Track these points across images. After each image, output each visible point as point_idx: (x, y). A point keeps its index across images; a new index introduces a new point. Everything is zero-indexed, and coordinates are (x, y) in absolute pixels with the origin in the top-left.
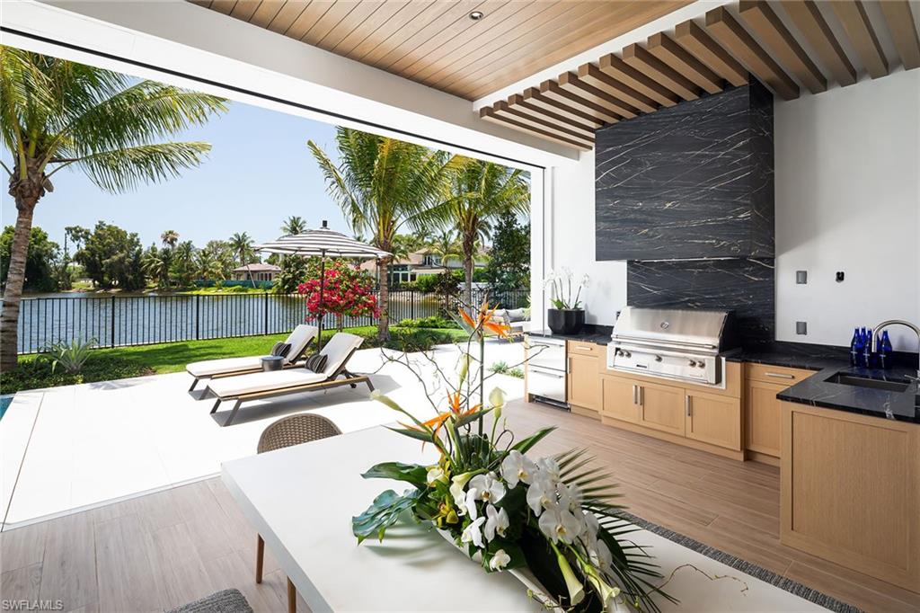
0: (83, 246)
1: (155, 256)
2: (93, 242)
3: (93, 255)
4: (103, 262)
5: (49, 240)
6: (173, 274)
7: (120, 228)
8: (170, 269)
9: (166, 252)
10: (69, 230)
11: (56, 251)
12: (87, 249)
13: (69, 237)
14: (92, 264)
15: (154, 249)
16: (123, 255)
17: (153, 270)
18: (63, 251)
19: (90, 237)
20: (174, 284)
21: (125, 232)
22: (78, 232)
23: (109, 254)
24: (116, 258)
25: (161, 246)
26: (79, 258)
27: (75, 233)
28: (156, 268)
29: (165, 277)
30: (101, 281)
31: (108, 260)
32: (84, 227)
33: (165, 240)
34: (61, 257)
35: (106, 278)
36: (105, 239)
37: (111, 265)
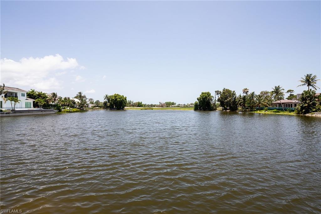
0: (219, 96)
1: (241, 98)
2: (222, 95)
3: (222, 99)
4: (225, 101)
5: (211, 95)
6: (247, 105)
7: (229, 89)
8: (246, 103)
9: (245, 97)
10: (216, 92)
11: (213, 98)
12: (220, 97)
13: (216, 93)
14: (222, 102)
15: (240, 96)
16: (230, 98)
17: (240, 103)
18: (214, 98)
19: (221, 93)
20: (247, 108)
21: (231, 91)
22: (218, 92)
23: (226, 98)
24: (228, 99)
25: (242, 95)
26: (219, 100)
27: (217, 92)
28: (241, 103)
29: (244, 106)
30: (224, 107)
31: (226, 101)
32: (220, 91)
33: (244, 92)
34: (214, 100)
35: (226, 107)
36: (225, 93)
37: (227, 102)
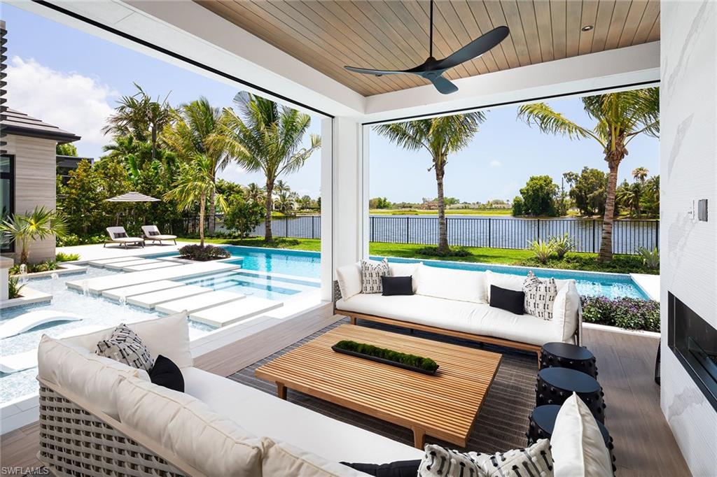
0: (574, 186)
1: (627, 190)
2: (580, 182)
3: (580, 191)
4: (588, 196)
5: (553, 183)
6: (644, 204)
8: (641, 200)
9: (637, 186)
10: (565, 175)
11: (557, 190)
12: (576, 187)
13: (565, 180)
14: (580, 199)
15: (626, 184)
16: (602, 190)
17: (625, 201)
18: (561, 190)
19: (578, 179)
20: (644, 212)
21: (603, 173)
22: (570, 176)
23: (591, 190)
24: (596, 193)
25: (632, 181)
26: (572, 194)
27: (569, 177)
28: (628, 199)
29: (637, 207)
30: (586, 209)
31: (591, 195)
32: (575, 172)
33: (636, 176)
34: (560, 194)
35: (589, 208)
36: (589, 179)
37: (594, 198)
